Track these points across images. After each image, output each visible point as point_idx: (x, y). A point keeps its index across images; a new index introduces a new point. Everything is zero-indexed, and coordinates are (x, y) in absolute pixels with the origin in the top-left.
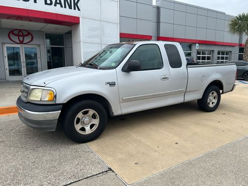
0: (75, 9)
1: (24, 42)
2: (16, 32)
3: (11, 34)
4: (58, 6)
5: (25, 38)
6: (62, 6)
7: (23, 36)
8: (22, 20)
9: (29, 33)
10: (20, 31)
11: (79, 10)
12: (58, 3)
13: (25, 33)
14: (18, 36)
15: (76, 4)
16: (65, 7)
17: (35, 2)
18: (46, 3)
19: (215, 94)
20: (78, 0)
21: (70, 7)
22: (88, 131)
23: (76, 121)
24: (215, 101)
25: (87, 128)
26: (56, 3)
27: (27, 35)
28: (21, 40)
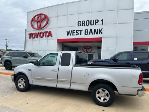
0: (99, 34)
1: (89, 51)
2: (86, 48)
4: (91, 34)
6: (92, 34)
7: (88, 49)
8: (89, 42)
9: (91, 47)
10: (87, 47)
11: (102, 34)
12: (91, 33)
13: (89, 47)
14: (86, 49)
15: (100, 31)
16: (94, 34)
17: (81, 34)
18: (85, 34)
19: (107, 92)
20: (102, 29)
21: (97, 33)
22: (22, 87)
23: (18, 82)
24: (108, 98)
25: (22, 86)
26: (90, 33)
27: (90, 48)
28: (87, 50)
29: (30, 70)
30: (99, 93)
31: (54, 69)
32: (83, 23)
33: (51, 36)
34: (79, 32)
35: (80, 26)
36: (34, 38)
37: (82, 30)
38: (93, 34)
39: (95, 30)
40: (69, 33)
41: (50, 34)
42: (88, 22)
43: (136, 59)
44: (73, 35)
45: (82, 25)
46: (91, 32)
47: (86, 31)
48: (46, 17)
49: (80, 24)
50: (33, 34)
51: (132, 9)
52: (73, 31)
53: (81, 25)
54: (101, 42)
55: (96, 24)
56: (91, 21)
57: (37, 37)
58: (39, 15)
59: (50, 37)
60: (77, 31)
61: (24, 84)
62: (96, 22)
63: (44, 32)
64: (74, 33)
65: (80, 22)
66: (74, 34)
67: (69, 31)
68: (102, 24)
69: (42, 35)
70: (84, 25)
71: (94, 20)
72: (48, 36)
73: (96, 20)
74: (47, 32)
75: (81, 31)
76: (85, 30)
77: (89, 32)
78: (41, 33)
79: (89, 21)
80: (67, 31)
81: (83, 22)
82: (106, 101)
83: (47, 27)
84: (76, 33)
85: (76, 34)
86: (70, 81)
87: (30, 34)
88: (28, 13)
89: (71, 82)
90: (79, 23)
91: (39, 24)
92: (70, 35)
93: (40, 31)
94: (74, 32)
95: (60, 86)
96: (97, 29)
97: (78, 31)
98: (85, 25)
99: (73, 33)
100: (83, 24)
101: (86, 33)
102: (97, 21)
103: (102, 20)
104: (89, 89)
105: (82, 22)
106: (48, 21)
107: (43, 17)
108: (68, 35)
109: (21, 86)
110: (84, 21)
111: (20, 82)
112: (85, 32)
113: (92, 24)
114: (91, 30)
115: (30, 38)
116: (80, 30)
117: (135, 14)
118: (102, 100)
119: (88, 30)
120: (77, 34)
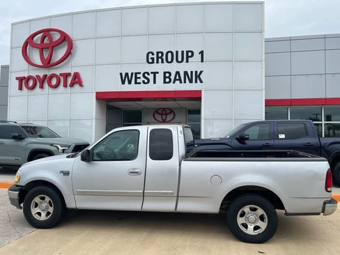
0: (196, 82)
1: (167, 120)
2: (160, 111)
3: (156, 114)
4: (177, 82)
5: (168, 116)
6: (181, 82)
7: (166, 114)
9: (172, 111)
10: (164, 109)
11: (201, 82)
12: (177, 80)
13: (168, 111)
14: (162, 114)
15: (198, 76)
16: (185, 82)
17: (155, 82)
18: (165, 82)
19: (260, 211)
20: (201, 72)
21: (191, 81)
22: (43, 217)
23: (33, 204)
24: (263, 225)
25: (43, 214)
26: (175, 80)
27: (170, 113)
28: (164, 118)
29: (66, 173)
30: (243, 215)
31: (134, 169)
32: (158, 58)
33: (81, 85)
34: (151, 77)
35: (153, 62)
36: (33, 87)
37: (158, 73)
38: (183, 81)
39: (186, 73)
40: (125, 78)
41: (77, 80)
42: (170, 55)
43: (282, 136)
44: (136, 83)
45: (158, 62)
46: (177, 78)
47: (167, 75)
48: (65, 38)
49: (153, 59)
50: (30, 78)
51: (261, 32)
52: (136, 74)
53: (155, 61)
54: (199, 99)
55: (187, 61)
56: (177, 52)
57: (42, 87)
58: (46, 32)
59: (77, 86)
60: (146, 75)
61: (51, 210)
62: (188, 57)
63: (61, 75)
64: (140, 78)
65: (153, 54)
66: (138, 81)
67: (127, 74)
68: (202, 61)
69: (54, 82)
70: (162, 62)
71: (183, 52)
72: (72, 85)
73: (187, 52)
74: (70, 74)
75: (155, 74)
76: (165, 73)
77: (172, 77)
78: (53, 76)
79: (172, 53)
80: (121, 74)
81: (160, 55)
82: (261, 232)
83: (69, 61)
84: (143, 79)
85: (144, 82)
86: (176, 195)
87: (21, 80)
88: (13, 24)
89: (178, 196)
90: (150, 56)
91: (46, 55)
92: (130, 83)
93: (49, 72)
94: (138, 76)
95: (151, 206)
96: (192, 72)
97: (148, 74)
98: (165, 61)
99: (136, 78)
100: (160, 60)
101: (167, 80)
102: (190, 54)
103: (202, 53)
104: (221, 209)
105: (155, 54)
106: (72, 48)
107: (57, 37)
108: (123, 82)
109: (39, 214)
110: (162, 53)
111: (36, 205)
112: (165, 78)
113: (180, 59)
114: (178, 73)
115: (20, 88)
116: (152, 73)
117: (267, 41)
118: (250, 231)
119: (170, 73)
120: (146, 81)
